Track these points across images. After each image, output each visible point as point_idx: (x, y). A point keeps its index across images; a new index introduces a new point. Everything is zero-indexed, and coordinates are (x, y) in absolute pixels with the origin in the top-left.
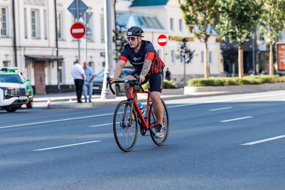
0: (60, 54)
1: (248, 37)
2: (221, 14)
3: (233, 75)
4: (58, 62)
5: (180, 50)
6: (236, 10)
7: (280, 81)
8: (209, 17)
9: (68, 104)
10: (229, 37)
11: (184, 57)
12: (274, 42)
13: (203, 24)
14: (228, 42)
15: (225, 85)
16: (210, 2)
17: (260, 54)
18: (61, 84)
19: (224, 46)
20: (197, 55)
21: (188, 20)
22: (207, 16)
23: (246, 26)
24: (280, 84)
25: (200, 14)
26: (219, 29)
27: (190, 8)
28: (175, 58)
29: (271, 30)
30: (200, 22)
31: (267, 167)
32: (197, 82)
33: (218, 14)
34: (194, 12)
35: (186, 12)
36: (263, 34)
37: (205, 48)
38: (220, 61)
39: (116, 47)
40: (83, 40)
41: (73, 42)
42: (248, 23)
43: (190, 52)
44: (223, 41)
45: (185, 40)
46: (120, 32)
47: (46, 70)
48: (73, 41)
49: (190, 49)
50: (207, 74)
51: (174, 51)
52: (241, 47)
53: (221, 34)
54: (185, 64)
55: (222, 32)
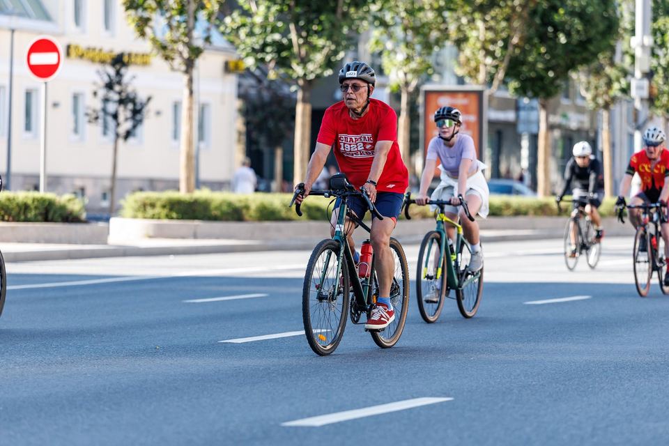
1: (329, 63)
3: (275, 185)
5: (102, 92)
10: (268, 58)
11: (115, 116)
12: (414, 83)
14: (265, 74)
15: (247, 217)
19: (251, 86)
20: (158, 113)
23: (327, 25)
28: (83, 119)
29: (408, 45)
30: (171, 3)
32: (153, 205)
36: (380, 54)
37: (186, 92)
38: (235, 136)
42: (332, 17)
43: (138, 101)
44: (247, 72)
45: (119, 61)
49: (134, 91)
50: (188, 179)
51: (82, 94)
52: (307, 95)
53: (242, 46)
54: (116, 142)
55: (244, 43)
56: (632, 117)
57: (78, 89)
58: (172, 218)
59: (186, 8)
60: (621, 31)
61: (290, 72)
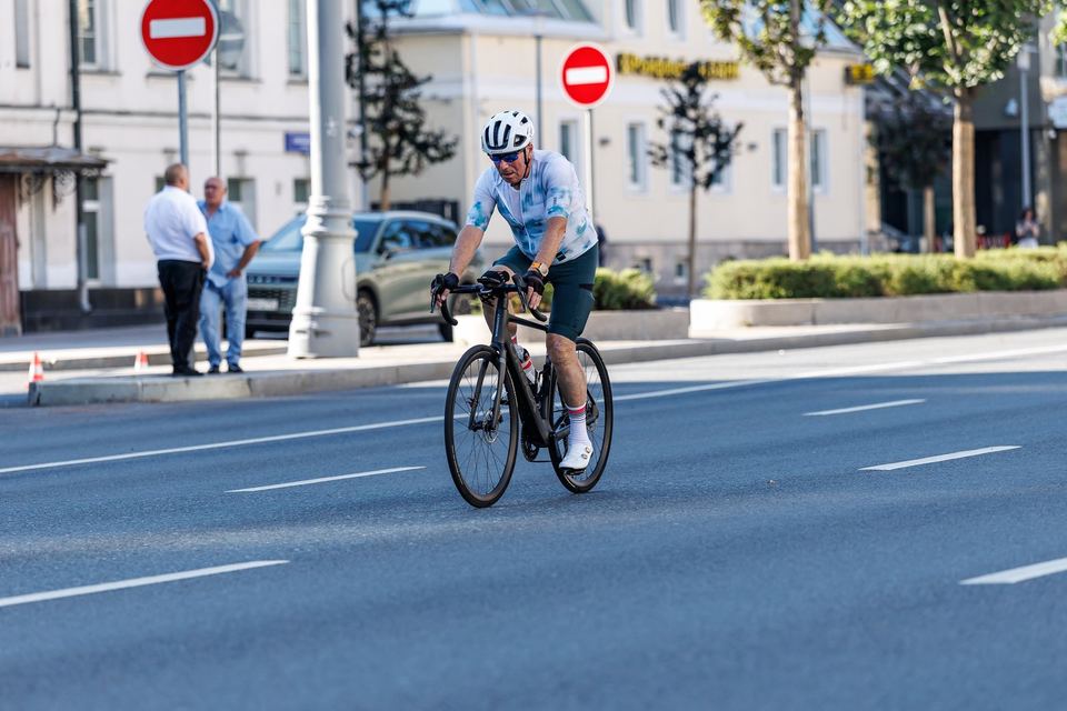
0: (90, 137)
1: (997, 62)
3: (924, 243)
4: (79, 178)
5: (670, 121)
9: (129, 382)
10: (909, 59)
11: (691, 154)
14: (906, 84)
15: (887, 290)
17: (1054, 143)
18: (91, 284)
19: (886, 102)
20: (752, 147)
23: (993, 7)
26: (861, 21)
28: (645, 160)
32: (751, 280)
37: (793, 114)
38: (864, 174)
39: (363, 109)
40: (201, 73)
41: (153, 80)
43: (722, 130)
45: (694, 75)
46: (382, 34)
47: (23, 215)
48: (150, 75)
49: (717, 117)
50: (800, 239)
51: (642, 124)
52: (968, 109)
53: (871, 44)
54: (693, 191)
55: (874, 39)
57: (635, 118)
58: (779, 297)
61: (942, 77)
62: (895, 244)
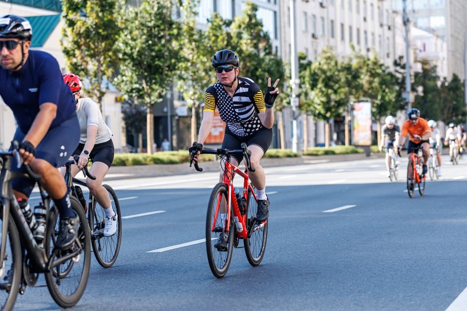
1: (160, 96)
2: (122, 62)
3: (139, 150)
6: (143, 56)
7: (207, 159)
8: (104, 65)
10: (134, 95)
12: (197, 103)
13: (95, 76)
14: (133, 102)
15: (127, 164)
16: (106, 44)
17: (178, 120)
19: (128, 108)
21: (74, 69)
22: (102, 65)
23: (158, 80)
24: (207, 163)
25: (92, 62)
26: (118, 84)
27: (77, 52)
29: (194, 87)
30: (91, 73)
31: (182, 285)
33: (117, 61)
34: (82, 58)
35: (71, 57)
36: (182, 92)
38: (121, 129)
42: (161, 76)
44: (125, 102)
52: (152, 111)
53: (122, 90)
55: (123, 88)
56: (292, 114)
59: (98, 75)
60: (285, 78)
61: (144, 101)
62: (130, 150)
